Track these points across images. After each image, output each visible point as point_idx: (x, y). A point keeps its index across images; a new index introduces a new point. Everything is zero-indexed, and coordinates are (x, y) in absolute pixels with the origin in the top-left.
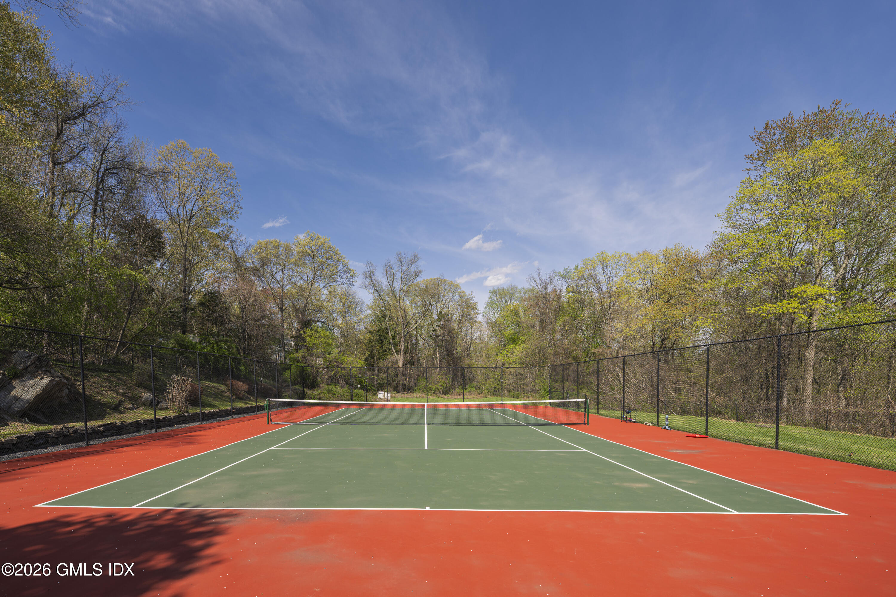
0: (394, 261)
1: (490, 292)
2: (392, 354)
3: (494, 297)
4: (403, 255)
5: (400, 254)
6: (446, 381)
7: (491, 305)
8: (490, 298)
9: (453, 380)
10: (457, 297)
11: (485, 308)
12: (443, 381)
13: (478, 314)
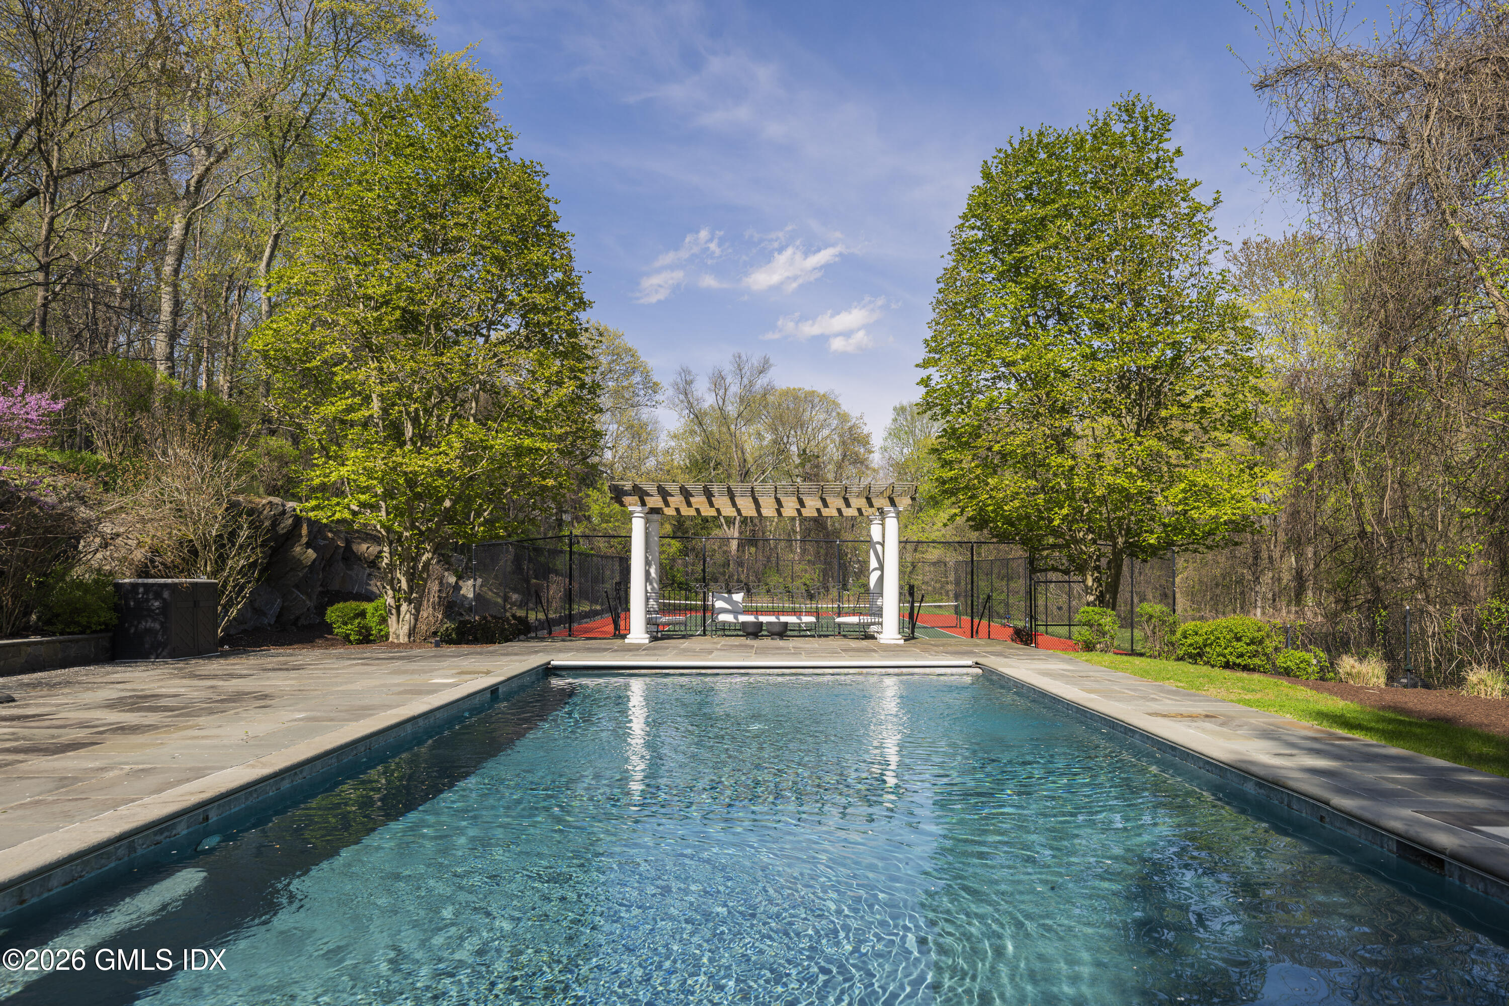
0: (728, 368)
1: (895, 409)
2: (720, 526)
3: (901, 419)
4: (744, 358)
5: (740, 357)
6: (810, 575)
7: (894, 434)
8: (895, 420)
9: (825, 573)
10: (835, 423)
11: (886, 439)
12: (807, 576)
13: (870, 452)
